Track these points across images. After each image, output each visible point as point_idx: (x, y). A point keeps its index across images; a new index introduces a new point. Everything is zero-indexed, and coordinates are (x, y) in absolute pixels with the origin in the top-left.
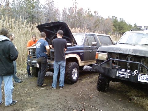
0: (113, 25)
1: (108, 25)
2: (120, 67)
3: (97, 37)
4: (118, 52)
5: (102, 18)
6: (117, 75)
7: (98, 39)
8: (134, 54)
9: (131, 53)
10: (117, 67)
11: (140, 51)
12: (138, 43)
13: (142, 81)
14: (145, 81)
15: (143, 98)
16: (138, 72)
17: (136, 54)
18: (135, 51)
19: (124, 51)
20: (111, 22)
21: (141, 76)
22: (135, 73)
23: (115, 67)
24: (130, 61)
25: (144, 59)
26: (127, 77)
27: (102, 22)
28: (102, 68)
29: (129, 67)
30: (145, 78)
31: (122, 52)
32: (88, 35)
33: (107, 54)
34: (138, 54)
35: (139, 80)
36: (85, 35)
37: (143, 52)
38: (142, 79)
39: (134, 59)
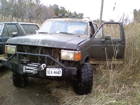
0: (55, 14)
1: (50, 13)
2: (28, 61)
3: (21, 26)
4: (26, 44)
5: (44, 6)
6: (24, 72)
7: (22, 28)
8: (43, 46)
9: (39, 45)
10: (25, 61)
11: (49, 42)
12: (56, 32)
13: (50, 75)
14: (53, 75)
15: (62, 88)
16: (45, 66)
17: (45, 46)
18: (44, 41)
19: (32, 42)
20: (52, 11)
21: (49, 70)
22: (43, 68)
23: (23, 61)
24: (41, 54)
25: (54, 50)
26: (34, 73)
27: (44, 10)
28: (10, 64)
29: (40, 59)
30: (53, 71)
31: (30, 44)
32: (8, 24)
33: (15, 47)
34: (46, 45)
35: (47, 75)
36: (4, 24)
37: (52, 43)
38: (50, 73)
39: (45, 50)
